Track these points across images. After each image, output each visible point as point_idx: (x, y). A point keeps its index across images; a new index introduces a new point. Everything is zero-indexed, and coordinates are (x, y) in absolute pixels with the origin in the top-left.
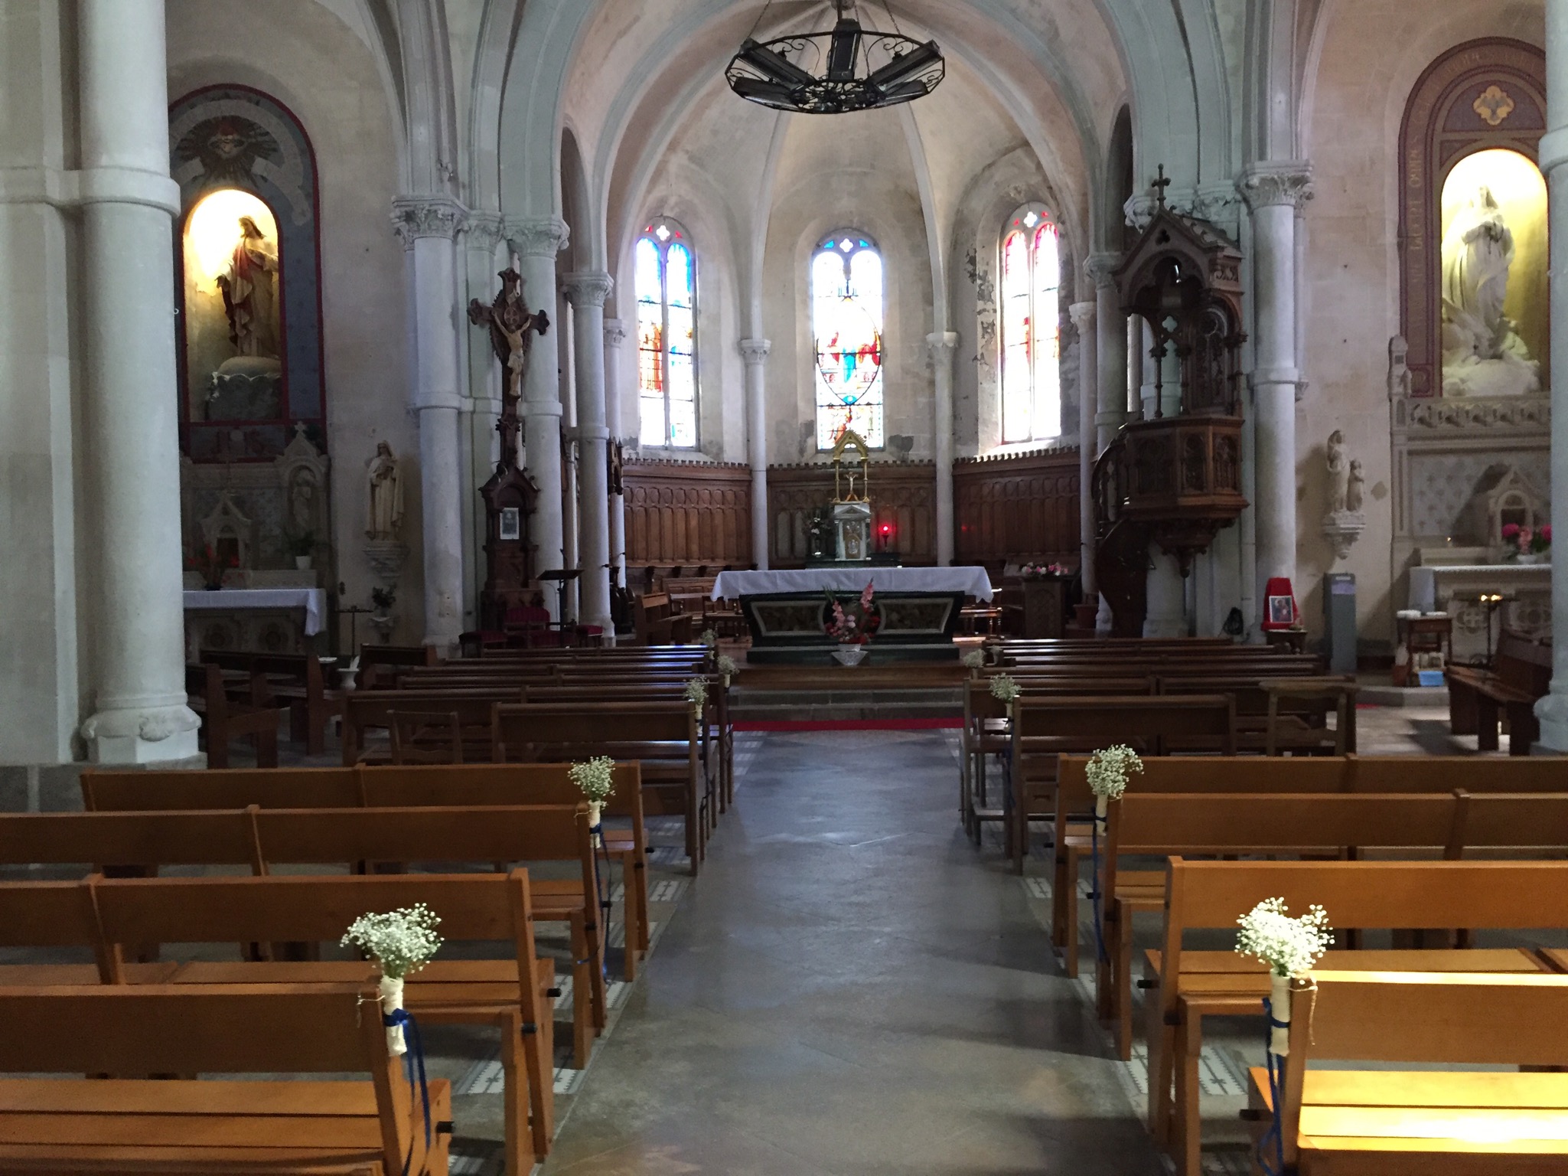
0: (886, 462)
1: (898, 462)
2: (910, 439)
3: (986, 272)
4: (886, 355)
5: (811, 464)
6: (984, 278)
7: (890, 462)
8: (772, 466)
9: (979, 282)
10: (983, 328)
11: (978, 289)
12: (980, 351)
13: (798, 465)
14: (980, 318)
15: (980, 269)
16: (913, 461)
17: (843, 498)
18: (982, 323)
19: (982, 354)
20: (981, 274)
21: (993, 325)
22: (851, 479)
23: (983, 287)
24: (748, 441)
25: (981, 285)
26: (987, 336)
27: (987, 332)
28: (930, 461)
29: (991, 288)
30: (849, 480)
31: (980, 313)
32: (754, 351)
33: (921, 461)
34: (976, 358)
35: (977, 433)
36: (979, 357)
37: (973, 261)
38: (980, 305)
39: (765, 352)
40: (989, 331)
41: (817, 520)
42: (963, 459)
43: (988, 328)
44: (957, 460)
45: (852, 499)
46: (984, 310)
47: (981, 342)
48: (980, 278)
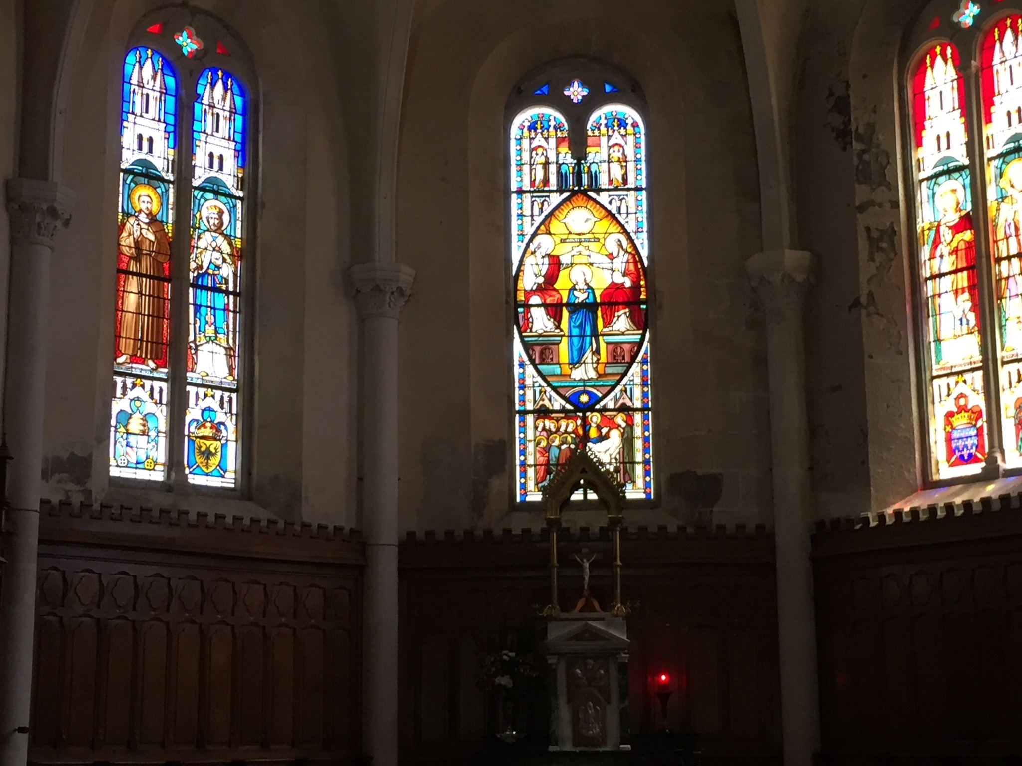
0: (663, 528)
1: (690, 530)
2: (714, 481)
3: (871, 127)
4: (661, 306)
5: (498, 531)
6: (868, 138)
7: (672, 529)
8: (411, 535)
9: (857, 146)
10: (870, 239)
11: (856, 161)
12: (864, 290)
13: (469, 533)
14: (863, 220)
15: (858, 121)
16: (721, 527)
17: (566, 605)
18: (868, 230)
19: (871, 294)
20: (861, 130)
21: (893, 233)
22: (587, 565)
23: (866, 157)
24: (360, 479)
25: (863, 152)
26: (879, 257)
27: (880, 249)
28: (760, 527)
29: (882, 159)
30: (580, 566)
31: (862, 208)
32: (377, 289)
33: (741, 527)
34: (857, 303)
35: (865, 463)
36: (864, 300)
37: (842, 106)
38: (862, 193)
39: (400, 291)
40: (884, 245)
41: (508, 655)
42: (836, 522)
43: (881, 239)
44: (820, 525)
45: (588, 608)
46: (872, 203)
47: (866, 270)
48: (860, 138)
